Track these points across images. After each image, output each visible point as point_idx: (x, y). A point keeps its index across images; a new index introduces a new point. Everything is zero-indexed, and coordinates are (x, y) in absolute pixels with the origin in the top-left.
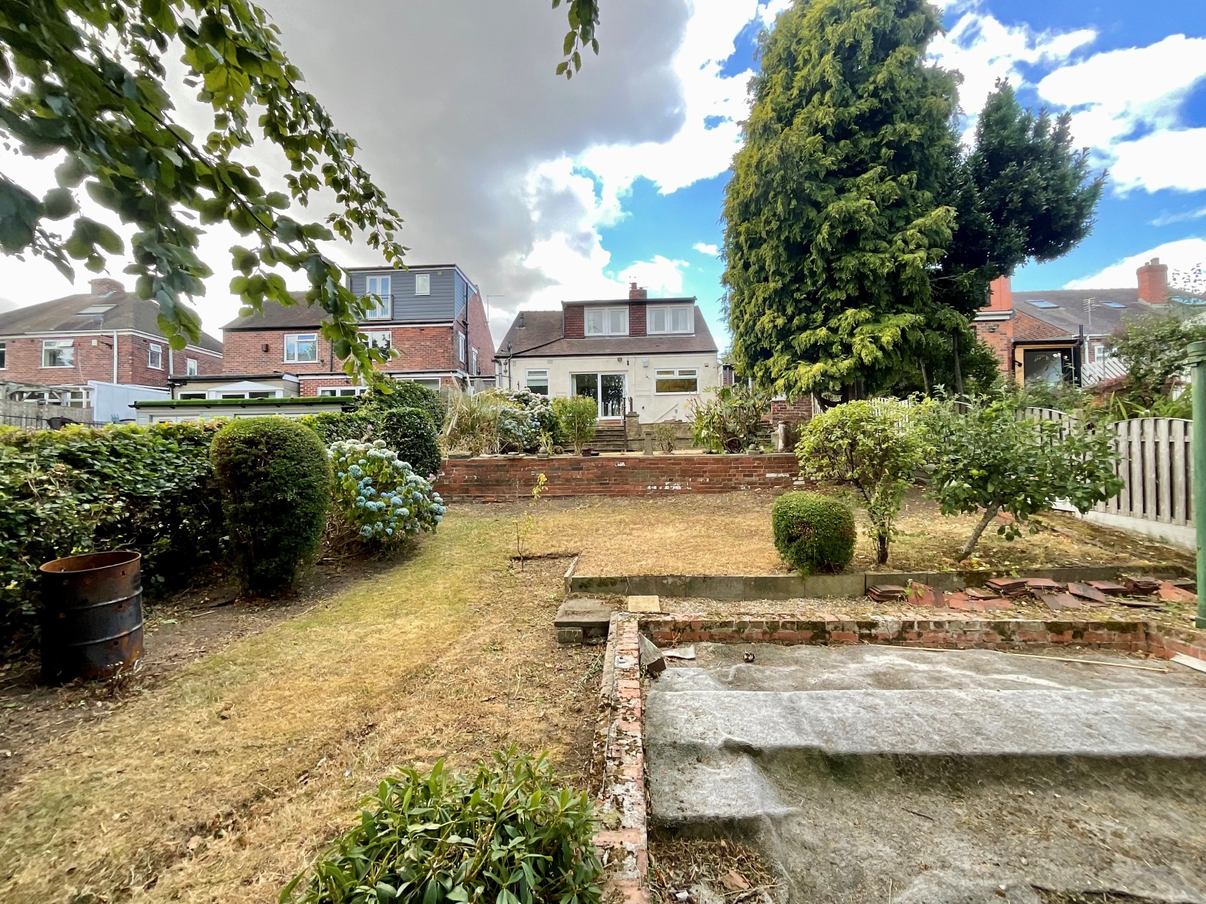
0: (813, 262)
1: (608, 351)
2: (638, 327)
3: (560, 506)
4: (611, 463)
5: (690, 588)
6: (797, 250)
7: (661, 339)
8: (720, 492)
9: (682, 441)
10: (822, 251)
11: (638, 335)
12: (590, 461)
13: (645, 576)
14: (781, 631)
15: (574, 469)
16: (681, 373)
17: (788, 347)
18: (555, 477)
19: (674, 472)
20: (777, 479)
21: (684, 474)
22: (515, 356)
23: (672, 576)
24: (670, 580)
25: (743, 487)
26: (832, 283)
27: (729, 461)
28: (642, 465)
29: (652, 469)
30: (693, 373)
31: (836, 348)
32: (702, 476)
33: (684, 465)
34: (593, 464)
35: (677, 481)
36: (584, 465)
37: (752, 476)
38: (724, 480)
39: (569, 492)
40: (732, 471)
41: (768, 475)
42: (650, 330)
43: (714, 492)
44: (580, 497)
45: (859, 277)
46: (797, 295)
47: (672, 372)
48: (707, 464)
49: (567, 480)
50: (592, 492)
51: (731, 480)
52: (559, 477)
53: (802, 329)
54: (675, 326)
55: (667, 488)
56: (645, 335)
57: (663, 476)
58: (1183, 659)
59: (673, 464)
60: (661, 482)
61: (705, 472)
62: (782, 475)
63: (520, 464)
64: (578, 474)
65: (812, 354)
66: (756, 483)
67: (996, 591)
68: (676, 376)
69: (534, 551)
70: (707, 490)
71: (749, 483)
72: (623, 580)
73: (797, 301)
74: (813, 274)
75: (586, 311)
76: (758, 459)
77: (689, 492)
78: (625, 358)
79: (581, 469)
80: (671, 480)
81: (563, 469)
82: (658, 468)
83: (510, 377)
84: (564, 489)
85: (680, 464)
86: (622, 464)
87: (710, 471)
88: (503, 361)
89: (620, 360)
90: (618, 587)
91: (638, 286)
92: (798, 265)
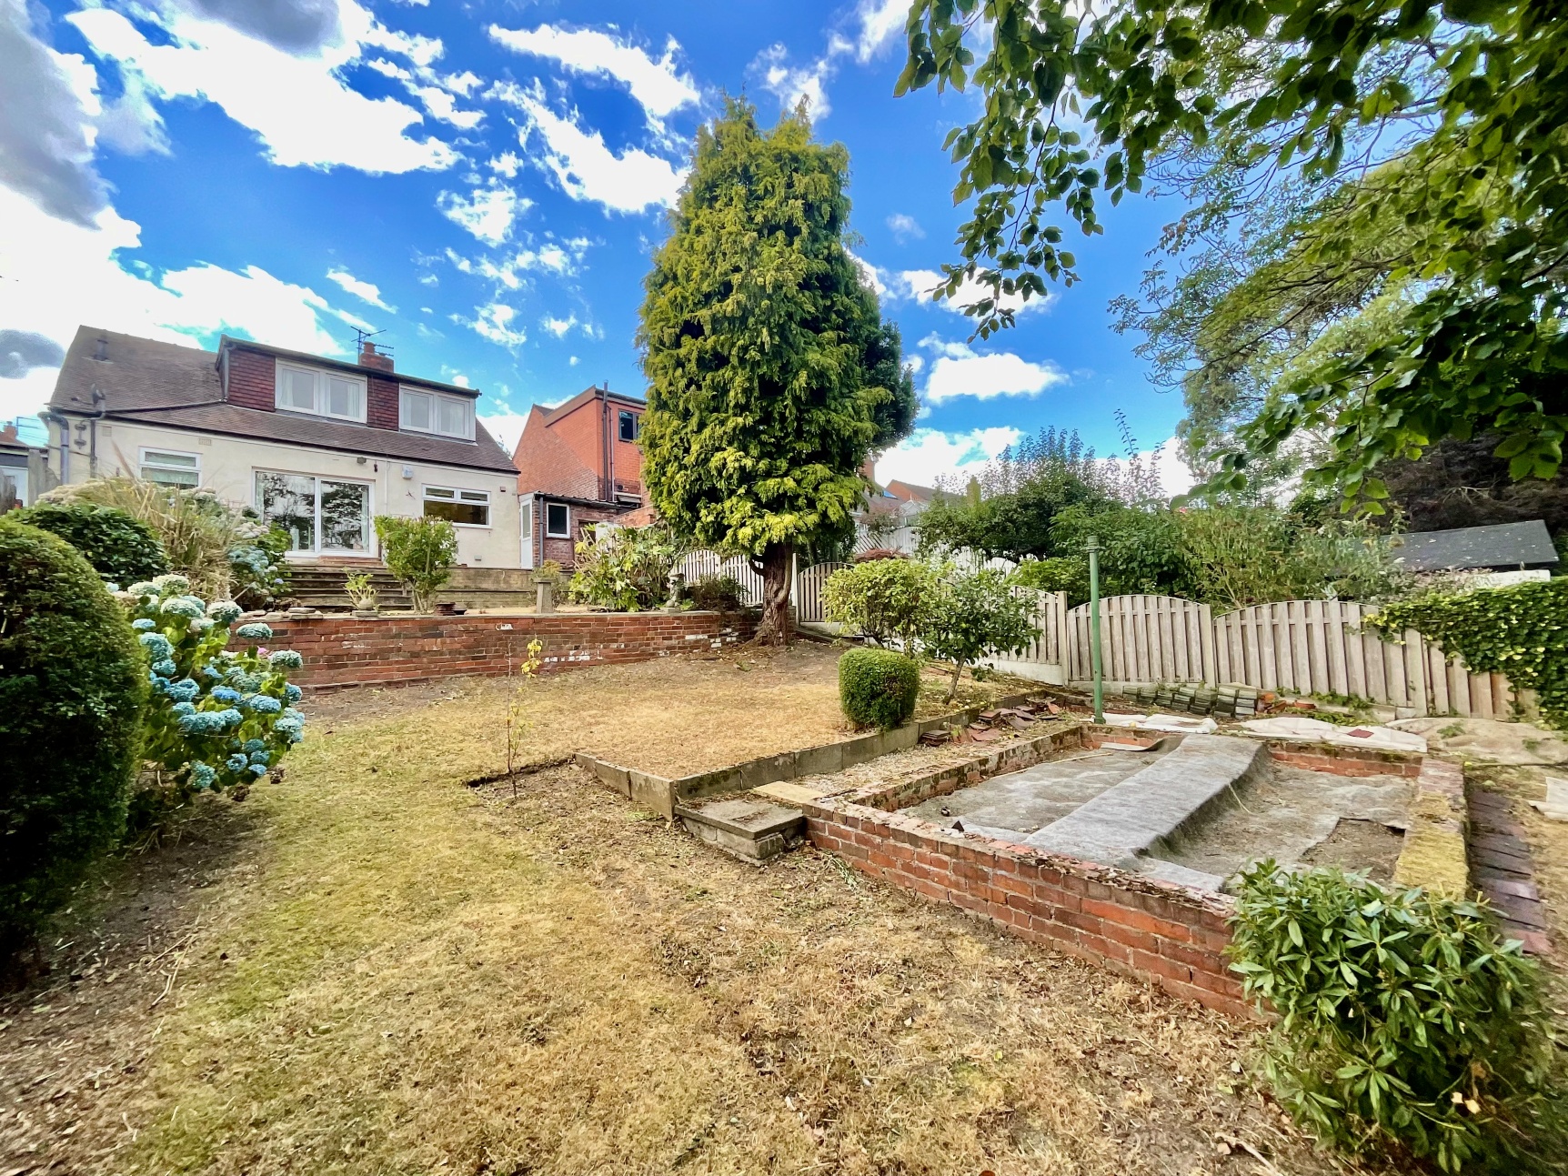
0: (786, 407)
1: (336, 444)
2: (384, 414)
3: (413, 697)
4: (491, 626)
5: (800, 765)
6: (770, 389)
7: (425, 441)
8: (636, 661)
9: (497, 595)
10: (796, 399)
11: (382, 426)
12: (456, 622)
13: (759, 761)
14: (942, 782)
15: (425, 637)
16: (465, 496)
17: (750, 494)
18: (391, 650)
19: (582, 637)
20: (697, 641)
21: (594, 638)
22: (111, 416)
23: (782, 755)
24: (781, 760)
25: (662, 653)
26: (799, 434)
27: (646, 621)
28: (537, 627)
29: (550, 632)
30: (484, 497)
31: (801, 502)
32: (616, 641)
33: (594, 627)
34: (460, 627)
35: (584, 649)
36: (445, 629)
37: (670, 639)
38: (641, 645)
39: (419, 674)
40: (650, 634)
41: (688, 637)
42: (405, 423)
43: (631, 661)
44: (438, 681)
45: (825, 434)
46: (765, 438)
47: (451, 494)
48: (621, 624)
49: (415, 655)
50: (460, 671)
51: (648, 645)
52: (399, 649)
53: (768, 474)
54: (445, 425)
55: (571, 659)
56: (396, 428)
57: (566, 643)
58: (1106, 745)
59: (580, 625)
60: (564, 652)
61: (619, 635)
62: (700, 637)
63: (319, 629)
64: (434, 645)
65: (779, 503)
66: (674, 648)
67: (988, 723)
68: (457, 499)
69: (495, 767)
70: (622, 658)
71: (668, 648)
72: (736, 771)
73: (762, 444)
74: (783, 418)
75: (279, 365)
76: (678, 618)
77: (599, 663)
78: (371, 460)
79: (441, 635)
80: (577, 648)
81: (406, 637)
82: (559, 632)
83: (93, 457)
84: (409, 670)
85: (589, 625)
86: (508, 627)
87: (626, 634)
88: (74, 421)
89: (361, 462)
90: (732, 782)
91: (378, 350)
92: (769, 405)
